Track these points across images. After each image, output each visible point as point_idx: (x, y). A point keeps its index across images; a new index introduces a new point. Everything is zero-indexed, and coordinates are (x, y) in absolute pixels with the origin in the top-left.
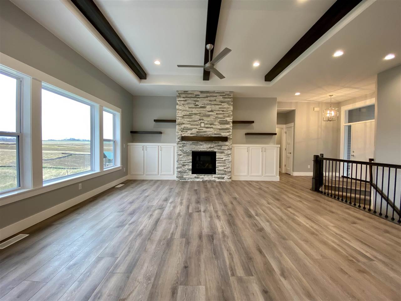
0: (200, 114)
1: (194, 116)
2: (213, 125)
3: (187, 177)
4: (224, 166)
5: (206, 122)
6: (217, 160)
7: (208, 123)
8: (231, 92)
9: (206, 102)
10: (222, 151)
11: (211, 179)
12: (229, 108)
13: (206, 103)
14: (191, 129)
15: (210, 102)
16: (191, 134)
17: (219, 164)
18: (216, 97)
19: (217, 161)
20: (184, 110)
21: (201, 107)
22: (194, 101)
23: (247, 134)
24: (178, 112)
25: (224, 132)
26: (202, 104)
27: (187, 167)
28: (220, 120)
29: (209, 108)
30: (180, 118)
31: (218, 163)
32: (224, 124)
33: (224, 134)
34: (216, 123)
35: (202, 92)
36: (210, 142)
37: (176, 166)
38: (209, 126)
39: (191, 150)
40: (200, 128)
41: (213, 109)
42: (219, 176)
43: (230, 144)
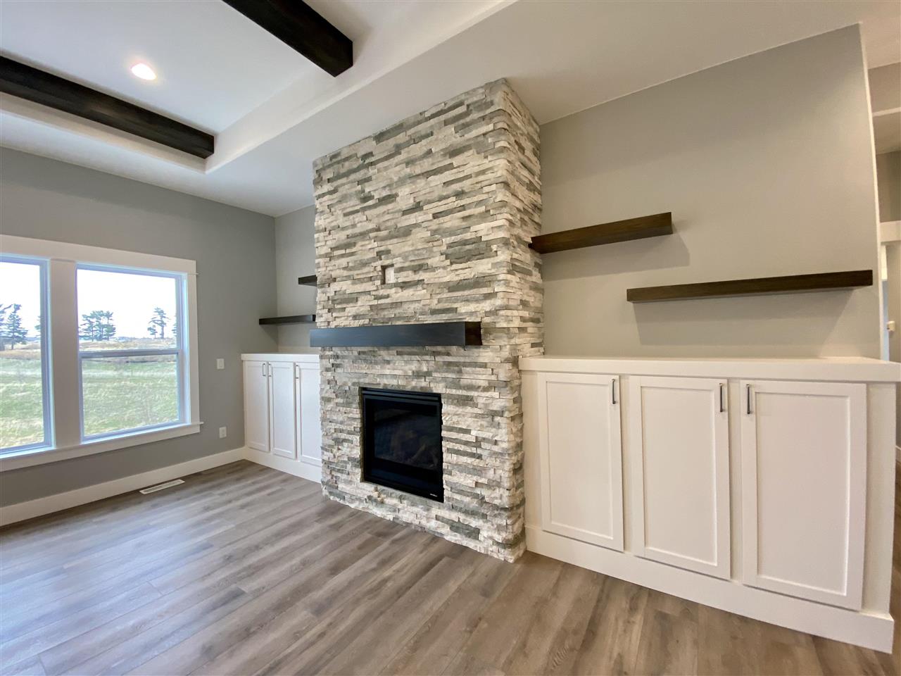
0: (380, 230)
1: (360, 243)
2: (424, 270)
3: (349, 489)
4: (475, 471)
5: (399, 263)
6: (445, 433)
7: (406, 264)
8: (491, 87)
9: (395, 174)
10: (464, 393)
11: (424, 522)
12: (483, 172)
13: (395, 179)
14: (353, 299)
15: (408, 170)
16: (355, 317)
17: (455, 457)
18: (431, 134)
19: (446, 439)
20: (333, 228)
21: (381, 201)
22: (359, 182)
23: (635, 295)
24: (319, 240)
25: (467, 300)
26: (385, 187)
28: (453, 239)
29: (405, 196)
30: (323, 262)
31: (449, 451)
32: (470, 257)
33: (469, 311)
34: (436, 260)
35: (380, 137)
36: (415, 350)
37: (320, 441)
38: (409, 276)
39: (355, 380)
40: (381, 292)
41: (421, 198)
42: (454, 516)
43: (498, 360)
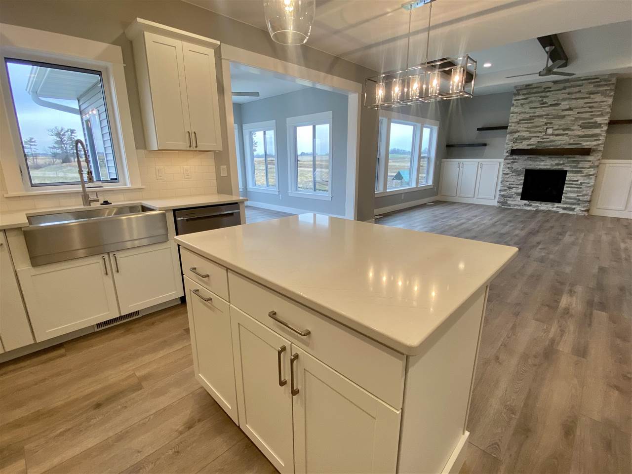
0: (549, 115)
1: (537, 119)
2: (569, 130)
3: (513, 203)
4: (577, 192)
5: (556, 127)
6: (566, 182)
7: (560, 128)
8: (612, 75)
9: (561, 96)
10: (578, 169)
11: (551, 209)
12: (603, 102)
13: (561, 98)
14: (529, 139)
15: (568, 96)
16: (528, 145)
17: (569, 189)
18: (582, 86)
19: (567, 184)
20: (522, 113)
21: (551, 105)
22: (541, 97)
24: (512, 116)
25: (587, 141)
26: (554, 101)
27: (514, 190)
28: (583, 121)
29: (565, 105)
30: (513, 124)
31: (567, 187)
32: (591, 127)
33: (586, 144)
34: (575, 127)
35: (555, 82)
36: (559, 156)
37: (499, 188)
38: (561, 132)
39: (524, 167)
40: (545, 137)
41: (573, 106)
42: (565, 206)
43: (596, 160)
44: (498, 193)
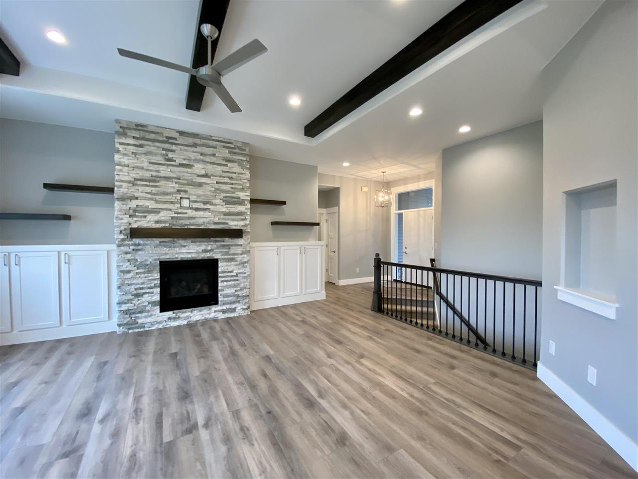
0: (179, 179)
1: (164, 182)
2: (210, 204)
3: (149, 320)
4: (235, 286)
5: (193, 198)
6: (220, 275)
7: (199, 200)
8: (245, 144)
9: (193, 156)
10: (231, 257)
11: (207, 316)
12: (242, 174)
13: (193, 158)
14: (156, 211)
15: (202, 157)
16: (157, 222)
17: (225, 283)
18: (216, 148)
19: (221, 277)
20: (137, 167)
21: (181, 165)
22: (163, 149)
23: (274, 223)
24: (121, 171)
25: (233, 220)
26: (184, 159)
27: (146, 298)
28: (225, 195)
29: (199, 168)
30: (125, 185)
31: (222, 281)
32: (234, 203)
33: (234, 224)
34: (218, 201)
35: (182, 133)
36: (204, 240)
37: (115, 299)
38: (201, 206)
39: (157, 257)
40: (180, 211)
41: (209, 172)
42: (224, 307)
43: (246, 243)
44: (115, 308)
